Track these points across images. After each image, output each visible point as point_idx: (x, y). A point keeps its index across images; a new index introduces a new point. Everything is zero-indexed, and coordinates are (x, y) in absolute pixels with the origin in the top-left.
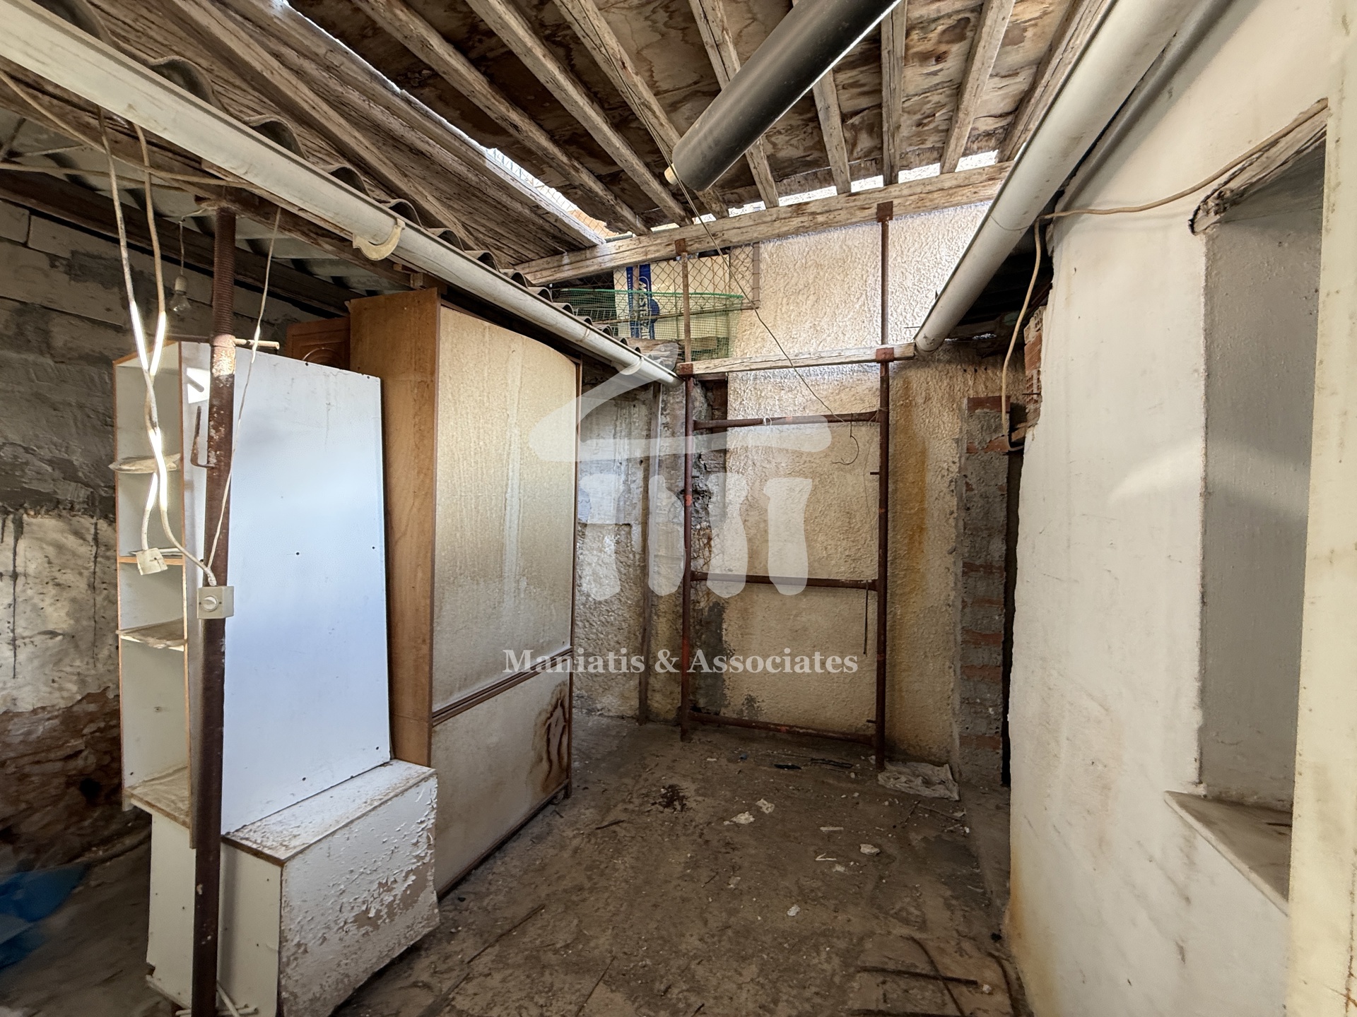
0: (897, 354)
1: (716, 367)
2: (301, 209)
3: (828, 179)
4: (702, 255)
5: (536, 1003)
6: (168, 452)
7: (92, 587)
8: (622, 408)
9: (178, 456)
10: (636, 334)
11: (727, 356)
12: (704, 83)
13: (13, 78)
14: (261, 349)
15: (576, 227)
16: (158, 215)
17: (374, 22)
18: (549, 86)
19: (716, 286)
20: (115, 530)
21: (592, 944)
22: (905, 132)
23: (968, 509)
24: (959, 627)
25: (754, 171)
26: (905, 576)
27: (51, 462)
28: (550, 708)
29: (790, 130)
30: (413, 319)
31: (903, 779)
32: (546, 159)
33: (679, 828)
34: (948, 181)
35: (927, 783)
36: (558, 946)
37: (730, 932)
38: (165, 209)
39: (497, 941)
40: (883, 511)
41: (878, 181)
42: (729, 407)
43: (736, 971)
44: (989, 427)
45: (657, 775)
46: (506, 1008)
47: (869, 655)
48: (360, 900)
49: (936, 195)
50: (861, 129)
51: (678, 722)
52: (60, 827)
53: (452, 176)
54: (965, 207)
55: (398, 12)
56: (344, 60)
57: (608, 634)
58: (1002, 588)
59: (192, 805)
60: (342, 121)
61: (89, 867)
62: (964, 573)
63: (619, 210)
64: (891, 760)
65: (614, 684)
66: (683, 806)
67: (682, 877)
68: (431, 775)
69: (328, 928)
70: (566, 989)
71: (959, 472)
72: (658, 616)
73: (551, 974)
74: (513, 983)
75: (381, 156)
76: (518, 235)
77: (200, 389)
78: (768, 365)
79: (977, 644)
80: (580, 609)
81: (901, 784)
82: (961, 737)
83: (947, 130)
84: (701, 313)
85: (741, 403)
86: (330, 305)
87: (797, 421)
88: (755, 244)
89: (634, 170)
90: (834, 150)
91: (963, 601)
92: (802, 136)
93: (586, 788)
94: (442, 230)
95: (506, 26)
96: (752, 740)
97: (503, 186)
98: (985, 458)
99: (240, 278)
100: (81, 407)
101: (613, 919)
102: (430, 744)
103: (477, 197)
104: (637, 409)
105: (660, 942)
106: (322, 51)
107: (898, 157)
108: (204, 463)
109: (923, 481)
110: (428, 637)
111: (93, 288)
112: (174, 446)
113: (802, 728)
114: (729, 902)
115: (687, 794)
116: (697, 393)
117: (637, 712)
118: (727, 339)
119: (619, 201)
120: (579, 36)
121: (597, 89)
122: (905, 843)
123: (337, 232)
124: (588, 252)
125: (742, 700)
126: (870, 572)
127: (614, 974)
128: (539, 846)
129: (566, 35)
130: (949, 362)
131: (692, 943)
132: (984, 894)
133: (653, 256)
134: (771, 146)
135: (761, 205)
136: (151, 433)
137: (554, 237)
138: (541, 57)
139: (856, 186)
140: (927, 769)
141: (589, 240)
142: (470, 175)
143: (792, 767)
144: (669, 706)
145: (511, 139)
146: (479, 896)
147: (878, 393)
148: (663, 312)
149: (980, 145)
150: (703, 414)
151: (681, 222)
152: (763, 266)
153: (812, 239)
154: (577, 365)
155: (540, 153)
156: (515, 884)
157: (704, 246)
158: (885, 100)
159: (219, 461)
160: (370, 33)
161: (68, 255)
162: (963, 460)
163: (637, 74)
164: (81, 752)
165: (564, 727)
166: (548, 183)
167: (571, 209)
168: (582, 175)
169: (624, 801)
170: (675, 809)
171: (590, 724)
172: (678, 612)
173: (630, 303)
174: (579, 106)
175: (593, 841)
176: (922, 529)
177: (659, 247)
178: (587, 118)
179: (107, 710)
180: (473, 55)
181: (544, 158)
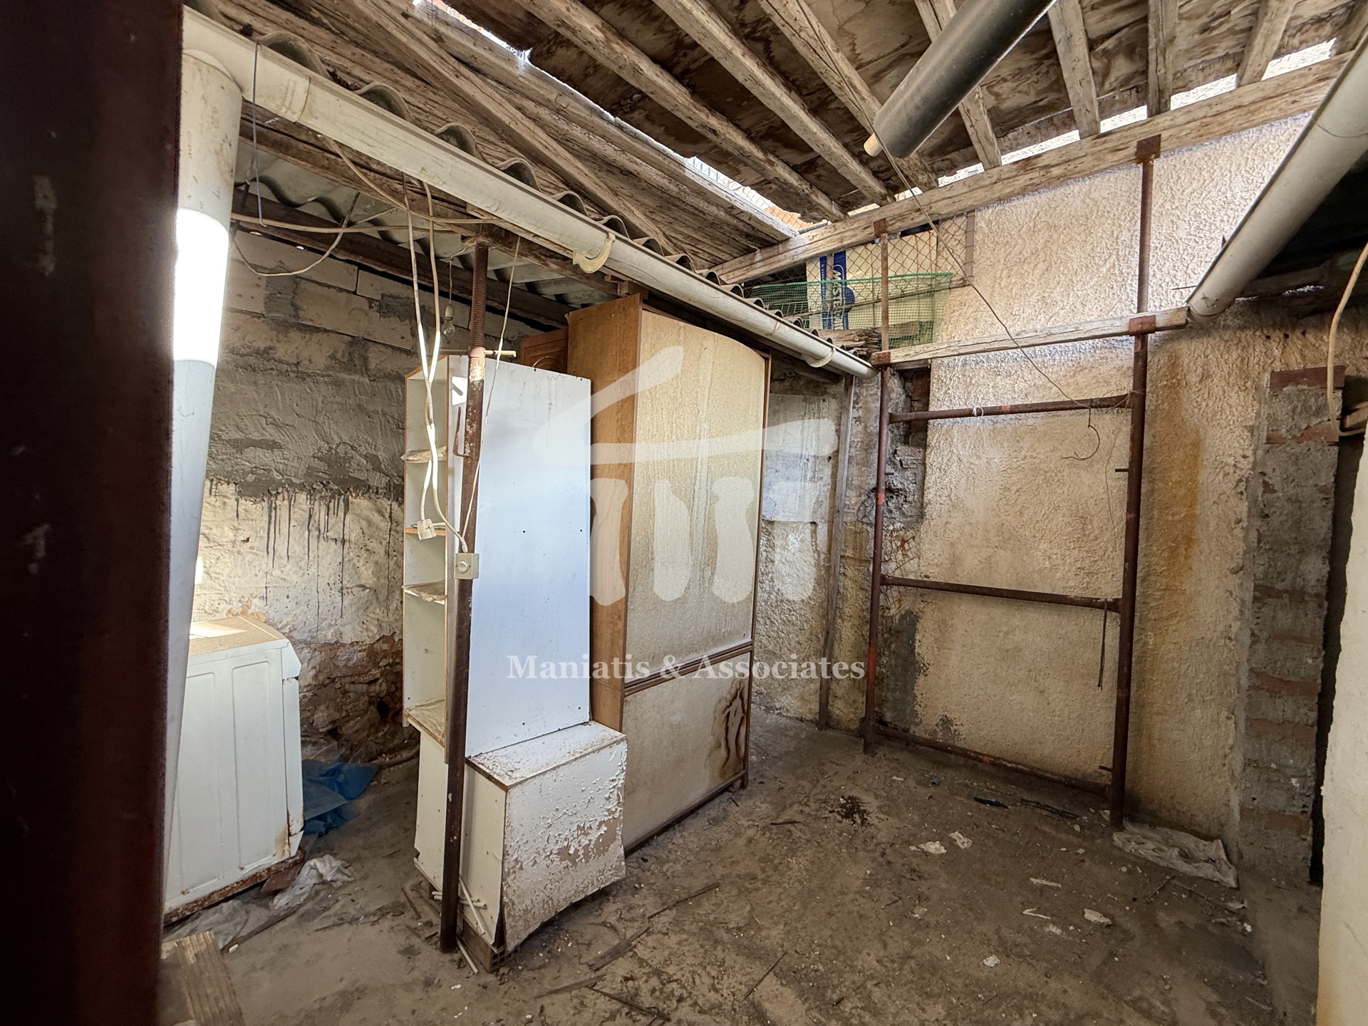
0: (1160, 323)
1: (917, 353)
2: (536, 235)
3: (1069, 122)
4: (905, 233)
5: (709, 973)
6: (439, 446)
7: (387, 553)
8: (811, 403)
9: (445, 448)
10: (829, 325)
11: (931, 341)
12: (912, 44)
13: (355, 163)
14: (504, 358)
15: (770, 222)
16: (437, 258)
17: (595, 60)
18: (748, 85)
19: (919, 266)
20: (403, 511)
21: (764, 934)
22: (1182, 44)
23: (1267, 516)
24: (1245, 668)
25: (970, 130)
26: (1162, 597)
27: (366, 457)
28: (729, 698)
29: (1019, 74)
30: (619, 324)
31: (1150, 845)
32: (742, 158)
33: (858, 842)
34: (1250, 93)
35: (1186, 856)
36: (731, 926)
37: (913, 963)
38: (441, 254)
39: (675, 906)
40: (1132, 515)
41: (1141, 113)
42: (931, 397)
43: (918, 1004)
44: (1306, 409)
45: (836, 783)
46: (681, 969)
47: (1105, 690)
48: (563, 836)
49: (1228, 116)
50: (1117, 53)
51: (860, 733)
52: (365, 734)
53: (654, 190)
54: (1276, 124)
55: (615, 46)
56: (571, 100)
57: (789, 633)
58: (1320, 623)
59: (446, 728)
60: (568, 155)
61: (381, 768)
62: (1255, 599)
63: (814, 198)
64: (1133, 820)
65: (793, 685)
66: (864, 821)
67: (860, 893)
68: (622, 740)
69: (538, 853)
70: (737, 968)
71: (1253, 469)
72: (843, 620)
73: (724, 951)
74: (688, 948)
75: (597, 180)
76: (713, 238)
77: (460, 393)
78: (981, 347)
79: (1274, 693)
80: (761, 605)
81: (1148, 850)
82: (1243, 811)
83: (1250, 29)
84: (902, 296)
85: (946, 393)
86: (553, 320)
87: (1015, 410)
88: (970, 212)
89: (831, 154)
90: (1078, 87)
91: (1253, 635)
92: (1034, 78)
93: (762, 783)
94: (646, 239)
95: (708, 34)
96: (947, 766)
97: (701, 192)
98: (1297, 450)
99: (489, 303)
100: (384, 414)
101: (786, 915)
102: (622, 712)
103: (677, 206)
104: (826, 404)
105: (833, 950)
106: (553, 97)
107: (1170, 77)
108: (462, 453)
109: (1194, 480)
110: (623, 614)
111: (394, 322)
112: (442, 441)
113: (1010, 762)
114: (913, 932)
115: (868, 809)
116: (894, 384)
117: (817, 717)
118: (932, 323)
119: (814, 189)
120: (779, 25)
121: (794, 77)
122: (1151, 924)
123: (561, 252)
124: (780, 246)
125: (936, 720)
126: (1111, 588)
127: (785, 968)
128: (714, 828)
129: (766, 29)
130: (1242, 328)
131: (868, 960)
132: (1273, 1013)
133: (849, 242)
134: (993, 98)
135: (979, 168)
136: (428, 427)
137: (747, 236)
138: (740, 56)
139: (1106, 125)
140: (1189, 841)
141: (782, 234)
142: (671, 186)
143: (997, 804)
144: (852, 716)
145: (711, 145)
146: (660, 862)
147: (1131, 373)
148: (858, 299)
149: (1304, 37)
150: (901, 405)
151: (882, 201)
152: (978, 237)
153: (1043, 198)
154: (766, 359)
155: (736, 153)
156: (692, 858)
157: (907, 224)
158: (1152, 9)
159: (472, 451)
160: (592, 72)
161: (379, 298)
162: (1260, 452)
163: (838, 51)
164: (378, 679)
165: (743, 718)
166: (743, 183)
167: (765, 206)
168: (777, 169)
169: (800, 803)
170: (855, 822)
171: (768, 721)
172: (865, 617)
173: (823, 294)
174: (776, 98)
175: (768, 834)
176: (1190, 540)
177: (857, 232)
178: (784, 108)
179: (394, 650)
180: (678, 70)
181: (741, 157)
